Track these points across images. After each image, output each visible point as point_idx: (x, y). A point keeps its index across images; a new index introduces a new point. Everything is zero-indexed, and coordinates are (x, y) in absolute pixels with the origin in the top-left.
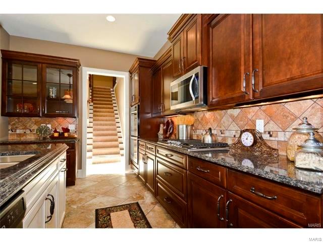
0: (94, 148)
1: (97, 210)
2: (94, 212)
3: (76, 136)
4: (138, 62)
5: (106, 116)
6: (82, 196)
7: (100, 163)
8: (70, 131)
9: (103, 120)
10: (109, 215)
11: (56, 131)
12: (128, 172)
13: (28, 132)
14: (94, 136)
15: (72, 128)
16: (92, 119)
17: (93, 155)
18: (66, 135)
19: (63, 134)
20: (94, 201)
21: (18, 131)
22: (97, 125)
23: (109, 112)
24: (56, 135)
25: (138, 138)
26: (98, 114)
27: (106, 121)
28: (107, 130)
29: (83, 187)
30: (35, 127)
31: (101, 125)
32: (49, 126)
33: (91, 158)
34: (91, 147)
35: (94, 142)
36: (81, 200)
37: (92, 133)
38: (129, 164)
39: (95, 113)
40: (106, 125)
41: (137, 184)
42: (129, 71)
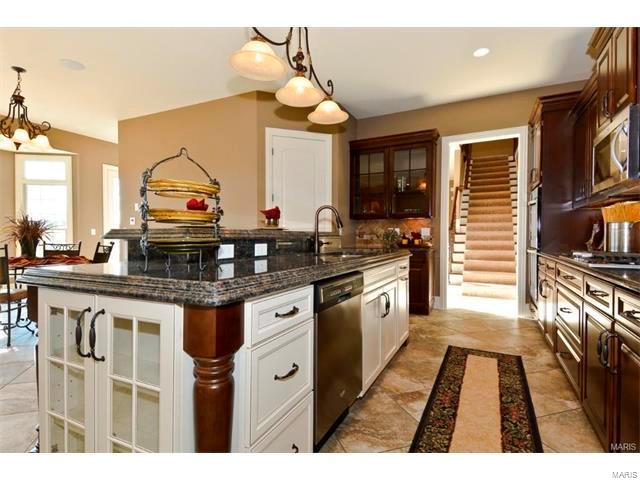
0: (466, 269)
1: (450, 347)
2: (446, 348)
3: (430, 245)
4: (541, 106)
5: (494, 212)
6: (434, 328)
7: (476, 296)
8: (422, 237)
9: (486, 221)
10: (466, 356)
11: (404, 238)
12: (522, 317)
13: (375, 238)
14: (467, 249)
15: (425, 232)
16: (466, 219)
17: (465, 281)
18: (417, 242)
19: (413, 240)
20: (451, 338)
21: (365, 237)
22: (474, 229)
23: (500, 204)
24: (405, 242)
25: (538, 251)
26: (478, 209)
27: (493, 221)
28: (493, 238)
29: (439, 319)
30: (381, 231)
31: (482, 229)
32: (398, 230)
33: (460, 284)
34: (461, 267)
35: (467, 258)
36: (431, 332)
37: (463, 243)
38: (527, 302)
39: (472, 209)
40: (492, 229)
41: (532, 335)
42: (529, 123)
